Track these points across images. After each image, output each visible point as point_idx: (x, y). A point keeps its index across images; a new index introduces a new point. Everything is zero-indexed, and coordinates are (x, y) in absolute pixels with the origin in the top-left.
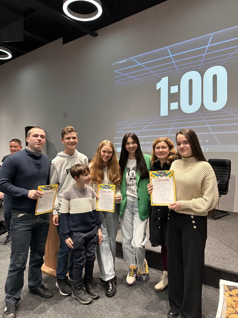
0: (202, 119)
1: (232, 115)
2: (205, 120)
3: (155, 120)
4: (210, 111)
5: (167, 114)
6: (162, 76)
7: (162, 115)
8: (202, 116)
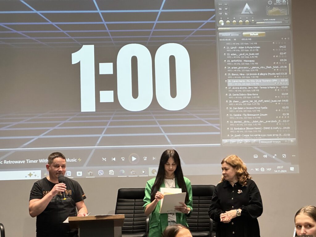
0: (154, 123)
1: (199, 119)
2: (160, 124)
3: (71, 117)
4: (166, 110)
5: (94, 110)
6: (83, 42)
7: (84, 109)
8: (154, 117)
